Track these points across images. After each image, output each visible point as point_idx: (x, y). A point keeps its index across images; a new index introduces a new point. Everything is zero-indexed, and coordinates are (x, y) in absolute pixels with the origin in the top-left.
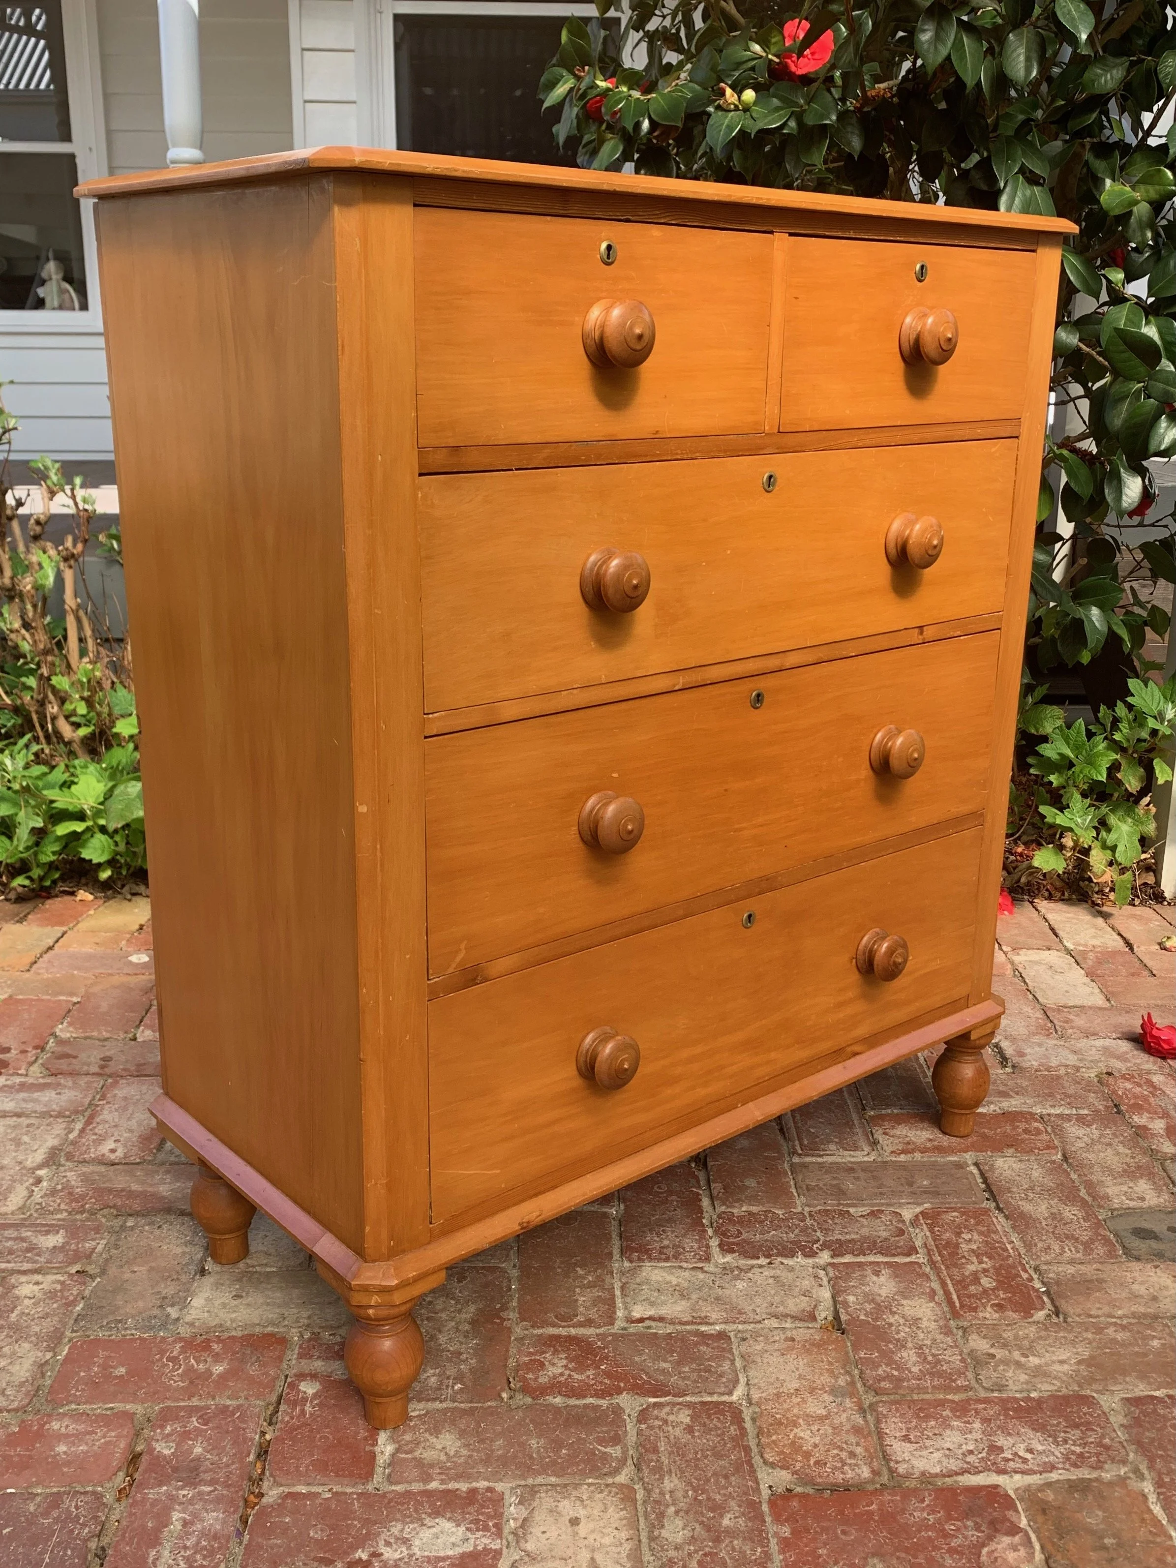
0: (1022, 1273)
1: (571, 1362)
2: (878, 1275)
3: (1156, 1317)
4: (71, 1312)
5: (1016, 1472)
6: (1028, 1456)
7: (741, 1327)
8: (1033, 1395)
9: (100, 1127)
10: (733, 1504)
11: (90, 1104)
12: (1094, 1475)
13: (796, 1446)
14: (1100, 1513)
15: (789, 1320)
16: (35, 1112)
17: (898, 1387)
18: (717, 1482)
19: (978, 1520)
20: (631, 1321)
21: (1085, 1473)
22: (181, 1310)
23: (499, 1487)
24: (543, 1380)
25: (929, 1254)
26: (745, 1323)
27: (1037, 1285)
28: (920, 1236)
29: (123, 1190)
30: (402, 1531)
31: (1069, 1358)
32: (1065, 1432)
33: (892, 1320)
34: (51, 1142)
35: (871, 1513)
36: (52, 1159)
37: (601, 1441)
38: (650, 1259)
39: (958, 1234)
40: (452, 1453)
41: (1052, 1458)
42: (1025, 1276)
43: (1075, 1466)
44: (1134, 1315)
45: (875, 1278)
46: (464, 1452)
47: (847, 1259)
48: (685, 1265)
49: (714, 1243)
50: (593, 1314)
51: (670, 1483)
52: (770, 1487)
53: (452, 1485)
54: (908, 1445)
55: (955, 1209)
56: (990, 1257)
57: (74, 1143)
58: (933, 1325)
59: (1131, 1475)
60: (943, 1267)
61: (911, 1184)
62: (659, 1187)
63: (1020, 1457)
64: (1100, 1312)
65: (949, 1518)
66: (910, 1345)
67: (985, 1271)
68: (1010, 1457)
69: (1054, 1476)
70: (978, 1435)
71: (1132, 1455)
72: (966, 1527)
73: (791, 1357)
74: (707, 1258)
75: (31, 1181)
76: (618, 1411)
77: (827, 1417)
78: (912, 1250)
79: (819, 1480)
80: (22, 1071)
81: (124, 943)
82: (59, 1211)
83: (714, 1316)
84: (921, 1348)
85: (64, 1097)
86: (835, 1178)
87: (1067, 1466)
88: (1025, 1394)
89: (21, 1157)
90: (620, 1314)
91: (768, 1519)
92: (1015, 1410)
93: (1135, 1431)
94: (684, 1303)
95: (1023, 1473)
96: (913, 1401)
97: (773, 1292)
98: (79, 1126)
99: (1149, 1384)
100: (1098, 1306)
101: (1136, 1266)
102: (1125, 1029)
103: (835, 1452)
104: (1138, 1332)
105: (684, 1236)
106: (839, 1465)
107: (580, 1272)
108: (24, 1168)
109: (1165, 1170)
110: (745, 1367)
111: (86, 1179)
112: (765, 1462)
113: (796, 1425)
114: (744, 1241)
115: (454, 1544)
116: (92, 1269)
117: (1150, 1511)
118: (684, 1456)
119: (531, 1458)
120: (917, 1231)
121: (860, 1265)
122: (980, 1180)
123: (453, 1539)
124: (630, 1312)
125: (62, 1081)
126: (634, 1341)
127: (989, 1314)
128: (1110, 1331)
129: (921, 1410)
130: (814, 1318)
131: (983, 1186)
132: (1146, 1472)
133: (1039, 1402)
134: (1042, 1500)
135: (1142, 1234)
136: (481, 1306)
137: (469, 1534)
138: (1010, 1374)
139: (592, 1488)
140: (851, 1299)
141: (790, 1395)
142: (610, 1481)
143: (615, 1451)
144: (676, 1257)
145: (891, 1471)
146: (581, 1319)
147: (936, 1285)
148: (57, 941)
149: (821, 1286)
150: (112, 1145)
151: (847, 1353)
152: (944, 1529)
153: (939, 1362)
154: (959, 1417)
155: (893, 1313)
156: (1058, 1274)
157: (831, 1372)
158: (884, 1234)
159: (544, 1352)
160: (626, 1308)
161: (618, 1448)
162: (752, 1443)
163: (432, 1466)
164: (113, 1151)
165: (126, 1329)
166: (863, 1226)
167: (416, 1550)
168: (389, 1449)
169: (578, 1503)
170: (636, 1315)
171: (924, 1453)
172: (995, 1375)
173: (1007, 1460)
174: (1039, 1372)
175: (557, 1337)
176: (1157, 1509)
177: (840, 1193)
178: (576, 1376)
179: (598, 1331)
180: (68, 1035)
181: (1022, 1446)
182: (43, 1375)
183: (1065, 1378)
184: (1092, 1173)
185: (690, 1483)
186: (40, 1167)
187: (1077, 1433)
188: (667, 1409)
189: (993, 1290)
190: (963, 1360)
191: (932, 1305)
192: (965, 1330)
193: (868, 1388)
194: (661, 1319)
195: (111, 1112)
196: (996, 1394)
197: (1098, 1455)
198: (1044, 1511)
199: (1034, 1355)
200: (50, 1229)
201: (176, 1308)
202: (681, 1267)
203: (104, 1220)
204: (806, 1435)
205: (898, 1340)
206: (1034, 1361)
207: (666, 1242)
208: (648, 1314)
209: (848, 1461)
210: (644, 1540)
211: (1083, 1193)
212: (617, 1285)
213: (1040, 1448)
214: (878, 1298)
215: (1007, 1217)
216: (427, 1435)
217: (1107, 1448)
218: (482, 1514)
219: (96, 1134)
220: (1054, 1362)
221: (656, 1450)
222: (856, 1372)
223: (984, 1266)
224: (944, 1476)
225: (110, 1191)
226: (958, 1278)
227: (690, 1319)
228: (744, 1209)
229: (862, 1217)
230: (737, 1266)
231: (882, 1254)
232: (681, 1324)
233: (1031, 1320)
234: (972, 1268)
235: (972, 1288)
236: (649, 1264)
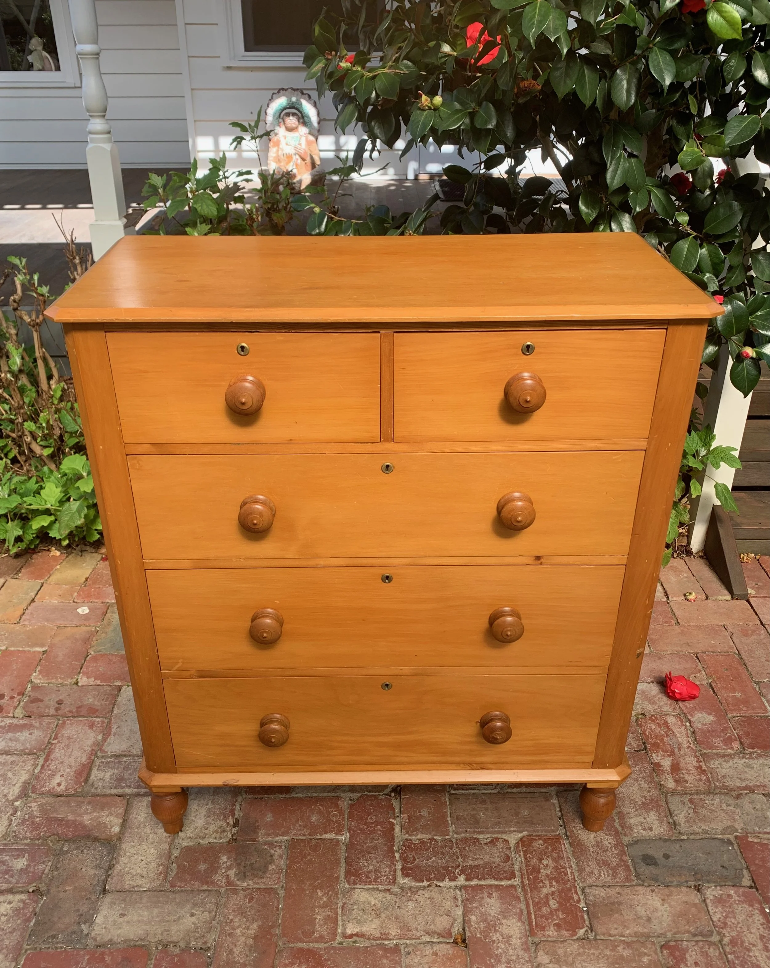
0: (574, 895)
2: (490, 898)
3: (648, 936)
4: (28, 927)
7: (408, 942)
9: (53, 764)
11: (49, 742)
15: (436, 937)
16: (16, 750)
20: (346, 936)
22: (90, 926)
25: (522, 878)
26: (410, 939)
27: (582, 904)
28: (518, 860)
29: (62, 820)
33: (495, 938)
34: (25, 777)
36: (24, 794)
38: (361, 882)
39: (540, 860)
42: (576, 897)
44: (636, 935)
45: (488, 900)
47: (474, 882)
48: (380, 887)
49: (399, 866)
50: (324, 931)
55: (540, 837)
56: (557, 882)
57: (37, 778)
58: (518, 943)
60: (529, 891)
61: (517, 814)
62: (371, 819)
64: (616, 932)
66: (503, 960)
67: (553, 893)
74: (393, 882)
75: (11, 811)
78: (512, 875)
80: (11, 715)
81: (76, 594)
82: (26, 838)
83: (394, 933)
84: (509, 963)
85: (34, 737)
86: (474, 809)
89: (6, 791)
90: (339, 930)
94: (377, 921)
97: (428, 912)
98: (41, 761)
100: (615, 926)
101: (641, 889)
102: (656, 675)
104: (637, 950)
105: (381, 862)
107: (320, 894)
108: (7, 800)
109: (667, 803)
111: (43, 809)
114: (417, 867)
116: (43, 888)
120: (517, 856)
121: (481, 887)
122: (558, 809)
124: (345, 929)
125: (34, 722)
126: (346, 954)
127: (551, 932)
128: (620, 949)
130: (450, 934)
131: (560, 814)
135: (649, 860)
136: (260, 923)
140: (473, 918)
144: (375, 881)
146: (317, 935)
147: (523, 906)
148: (37, 594)
149: (457, 906)
150: (58, 781)
151: (467, 965)
155: (496, 931)
156: (595, 896)
158: (497, 860)
159: (294, 964)
160: (343, 925)
164: (59, 784)
165: (57, 943)
166: (486, 853)
170: (349, 932)
175: (301, 950)
177: (476, 822)
179: (326, 945)
180: (39, 681)
184: (623, 806)
186: (16, 799)
189: (556, 911)
191: (519, 924)
192: (536, 945)
194: (362, 935)
195: (60, 750)
200: (19, 854)
201: (87, 925)
202: (378, 889)
203: (51, 844)
205: (497, 955)
207: (371, 867)
208: (356, 930)
211: (616, 823)
212: (340, 905)
214: (488, 917)
215: (571, 845)
219: (50, 770)
223: (553, 889)
225: (56, 820)
226: (536, 900)
227: (379, 935)
228: (418, 837)
229: (486, 844)
230: (410, 888)
231: (495, 878)
232: (374, 939)
233: (575, 938)
234: (545, 891)
235: (544, 909)
236: (359, 886)
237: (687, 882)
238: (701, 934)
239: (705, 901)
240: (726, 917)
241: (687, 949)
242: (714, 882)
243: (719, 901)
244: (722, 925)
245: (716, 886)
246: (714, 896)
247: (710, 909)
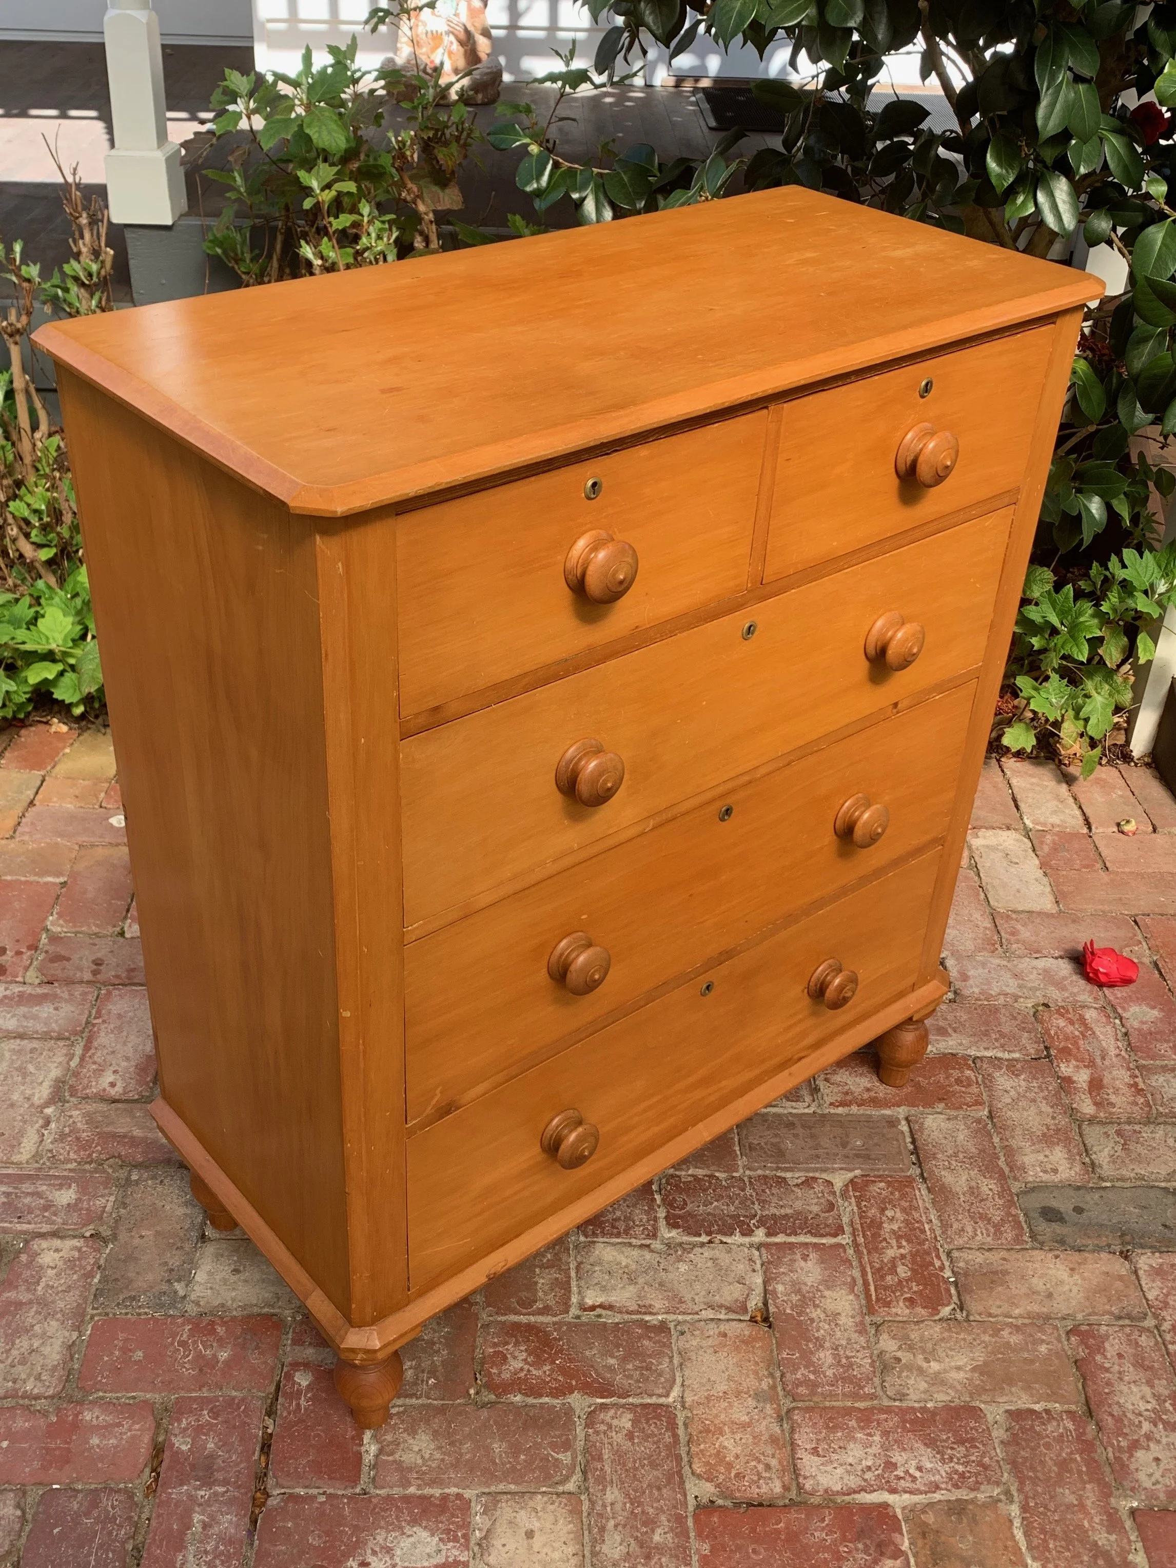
0: (936, 1261)
1: (529, 1355)
2: (806, 1260)
3: (1047, 1318)
4: (90, 1284)
5: (906, 1492)
6: (918, 1474)
7: (680, 1318)
8: (930, 1405)
9: (99, 1054)
10: (663, 1518)
11: (87, 1023)
12: (972, 1495)
13: (720, 1456)
14: (971, 1538)
15: (723, 1311)
16: (37, 1032)
17: (813, 1393)
18: (651, 1492)
19: (868, 1542)
20: (584, 1308)
21: (963, 1494)
22: (187, 1286)
23: (468, 1494)
24: (506, 1376)
25: (854, 1234)
26: (684, 1313)
27: (947, 1273)
28: (847, 1210)
29: (125, 1136)
30: (386, 1539)
31: (965, 1365)
32: (952, 1448)
33: (814, 1315)
34: (55, 1072)
35: (778, 1532)
36: (57, 1097)
37: (554, 1446)
38: (604, 1234)
39: (883, 1210)
40: (427, 1456)
41: (937, 1477)
42: (937, 1264)
43: (956, 1486)
44: (1029, 1315)
45: (803, 1263)
46: (438, 1455)
47: (780, 1239)
48: (634, 1241)
49: (661, 1213)
50: (551, 1300)
51: (612, 1495)
52: (696, 1497)
53: (427, 1491)
54: (816, 1458)
55: (881, 1178)
56: (909, 1241)
57: (76, 1074)
58: (850, 1322)
59: (1002, 1497)
60: (865, 1251)
61: (844, 1145)
63: (911, 1475)
64: (999, 1311)
65: (844, 1539)
66: (827, 1345)
67: (903, 1257)
68: (902, 1475)
69: (937, 1496)
70: (875, 1449)
71: (1006, 1475)
72: (857, 1550)
73: (722, 1355)
74: (654, 1235)
75: (41, 1122)
76: (569, 1411)
77: (749, 1424)
78: (839, 1230)
79: (738, 1495)
80: (20, 979)
81: (102, 795)
82: (69, 1161)
83: (658, 1305)
84: (836, 1349)
85: (62, 1013)
86: (776, 1135)
87: (950, 1487)
88: (922, 1405)
89: (28, 1092)
90: (574, 1299)
91: (692, 1534)
92: (912, 1422)
93: (1011, 1449)
94: (631, 1288)
95: (911, 1493)
96: (825, 1408)
97: (711, 1277)
98: (78, 1050)
99: (1032, 1395)
100: (998, 1303)
101: (1038, 1254)
102: (1067, 946)
103: (753, 1463)
104: (1031, 1335)
105: (635, 1205)
106: (756, 1478)
108: (32, 1105)
109: (1081, 1135)
110: (681, 1365)
111: (90, 1119)
112: (693, 1473)
113: (722, 1434)
114: (689, 1214)
115: (429, 1555)
116: (106, 1232)
117: (1013, 1536)
118: (624, 1465)
119: (494, 1463)
120: (846, 1204)
121: (791, 1246)
122: (909, 1140)
123: (428, 1550)
124: (583, 1298)
125: (58, 991)
126: (586, 1332)
127: (900, 1310)
128: (1005, 1333)
129: (831, 1419)
130: (744, 1309)
131: (911, 1147)
132: (1015, 1494)
133: (934, 1413)
134: (924, 1523)
135: (1051, 1215)
137: (441, 1545)
138: (911, 1382)
139: (545, 1499)
140: (780, 1288)
141: (719, 1399)
142: (561, 1489)
143: (565, 1458)
144: (626, 1232)
145: (800, 1487)
146: (540, 1305)
147: (856, 1273)
148: (37, 793)
149: (754, 1271)
150: (111, 1078)
151: (772, 1351)
152: (839, 1551)
153: (851, 1365)
154: (862, 1428)
155: (816, 1306)
156: (967, 1263)
157: (756, 1373)
158: (815, 1209)
159: (507, 1343)
160: (579, 1293)
161: (569, 1453)
162: (683, 1451)
163: (410, 1469)
164: (113, 1085)
165: (140, 1307)
166: (797, 1198)
167: (397, 1560)
168: (373, 1449)
169: (533, 1514)
170: (589, 1302)
171: (829, 1468)
172: (899, 1381)
173: (899, 1478)
174: (938, 1380)
175: (517, 1326)
176: (1019, 1535)
177: (779, 1154)
178: (534, 1372)
179: (554, 1319)
180: (59, 929)
181: (914, 1463)
182: (72, 1358)
183: (959, 1387)
184: (1013, 1137)
185: (628, 1495)
186: (47, 1104)
187: (962, 1449)
188: (612, 1412)
189: (907, 1281)
190: (872, 1365)
191: (851, 1297)
192: (878, 1326)
193: (787, 1393)
194: (610, 1307)
195: (107, 1033)
196: (897, 1403)
197: (977, 1474)
198: (924, 1535)
199: (935, 1360)
200: (63, 1183)
201: (183, 1284)
202: (630, 1244)
203: (110, 1171)
204: (730, 1444)
205: (817, 1339)
206: (935, 1366)
207: (618, 1213)
208: (599, 1300)
209: (764, 1475)
210: (587, 1553)
211: (1002, 1162)
212: (573, 1265)
213: (929, 1465)
214: (803, 1287)
215: (929, 1190)
216: (405, 1435)
217: (986, 1467)
218: (453, 1523)
219: (95, 1063)
220: (951, 1368)
221: (600, 1458)
222: (778, 1374)
223: (902, 1251)
224: (844, 1494)
225: (114, 1136)
226: (877, 1266)
227: (636, 1307)
228: (690, 1172)
229: (797, 1185)
230: (681, 1244)
231: (812, 1234)
232: (628, 1313)
233: (937, 1318)
234: (891, 1253)
235: (889, 1278)
236: (601, 1240)
237: (1109, 1246)
238: (1129, 1317)
239: (1136, 1272)
240: (1167, 1295)
241: (1107, 1336)
242: (1151, 1247)
243: (1158, 1272)
244: (1161, 1305)
245: (1153, 1253)
246: (1151, 1266)
247: (1143, 1283)
